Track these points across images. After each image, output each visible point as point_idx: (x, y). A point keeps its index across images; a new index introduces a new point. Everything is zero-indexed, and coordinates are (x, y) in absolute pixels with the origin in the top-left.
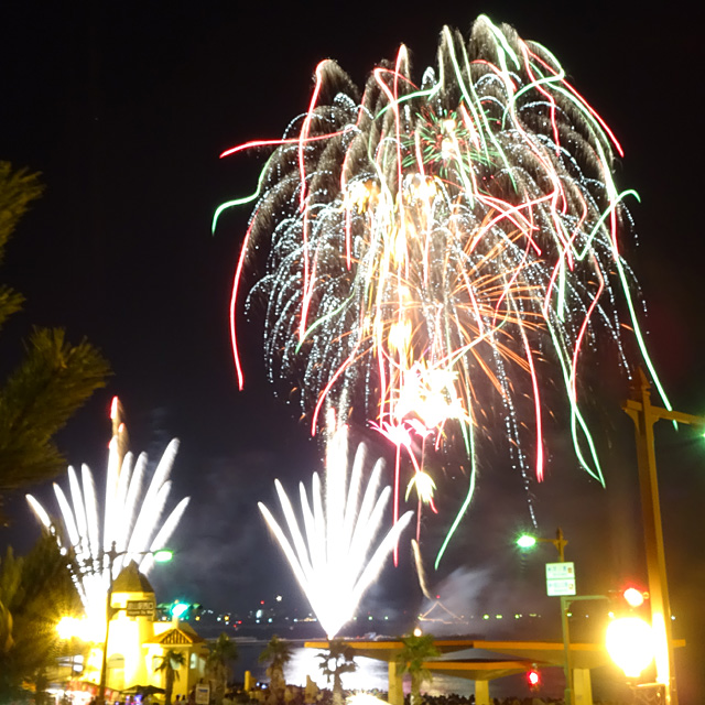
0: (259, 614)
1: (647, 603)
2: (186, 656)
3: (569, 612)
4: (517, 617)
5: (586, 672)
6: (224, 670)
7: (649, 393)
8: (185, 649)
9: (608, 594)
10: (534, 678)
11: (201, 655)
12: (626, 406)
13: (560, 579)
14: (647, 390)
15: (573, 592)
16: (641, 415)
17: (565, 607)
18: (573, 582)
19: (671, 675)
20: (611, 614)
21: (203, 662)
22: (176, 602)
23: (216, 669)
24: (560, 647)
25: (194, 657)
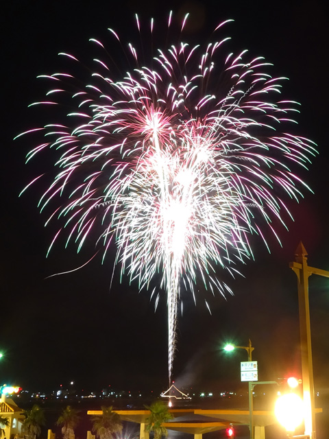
0: (59, 393)
1: (301, 386)
2: (10, 420)
3: (253, 391)
4: (221, 394)
5: (263, 429)
6: (35, 429)
7: (306, 258)
8: (9, 415)
9: (277, 381)
10: (231, 432)
11: (20, 420)
12: (292, 265)
13: (249, 371)
14: (306, 256)
15: (256, 379)
16: (301, 271)
17: (251, 388)
18: (256, 373)
19: (313, 430)
20: (279, 393)
21: (20, 424)
22: (5, 385)
23: (29, 428)
24: (247, 413)
25: (15, 421)
